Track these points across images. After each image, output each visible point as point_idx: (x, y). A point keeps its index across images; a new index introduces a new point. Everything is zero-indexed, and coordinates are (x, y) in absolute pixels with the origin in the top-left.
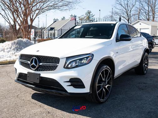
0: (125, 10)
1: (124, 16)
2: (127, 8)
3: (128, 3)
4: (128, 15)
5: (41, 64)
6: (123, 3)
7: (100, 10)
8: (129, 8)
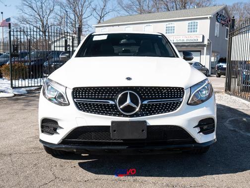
0: (38, 16)
1: (38, 25)
2: (41, 13)
3: (43, 5)
4: (43, 24)
5: (145, 102)
6: (34, 6)
7: (2, 13)
8: (44, 14)
